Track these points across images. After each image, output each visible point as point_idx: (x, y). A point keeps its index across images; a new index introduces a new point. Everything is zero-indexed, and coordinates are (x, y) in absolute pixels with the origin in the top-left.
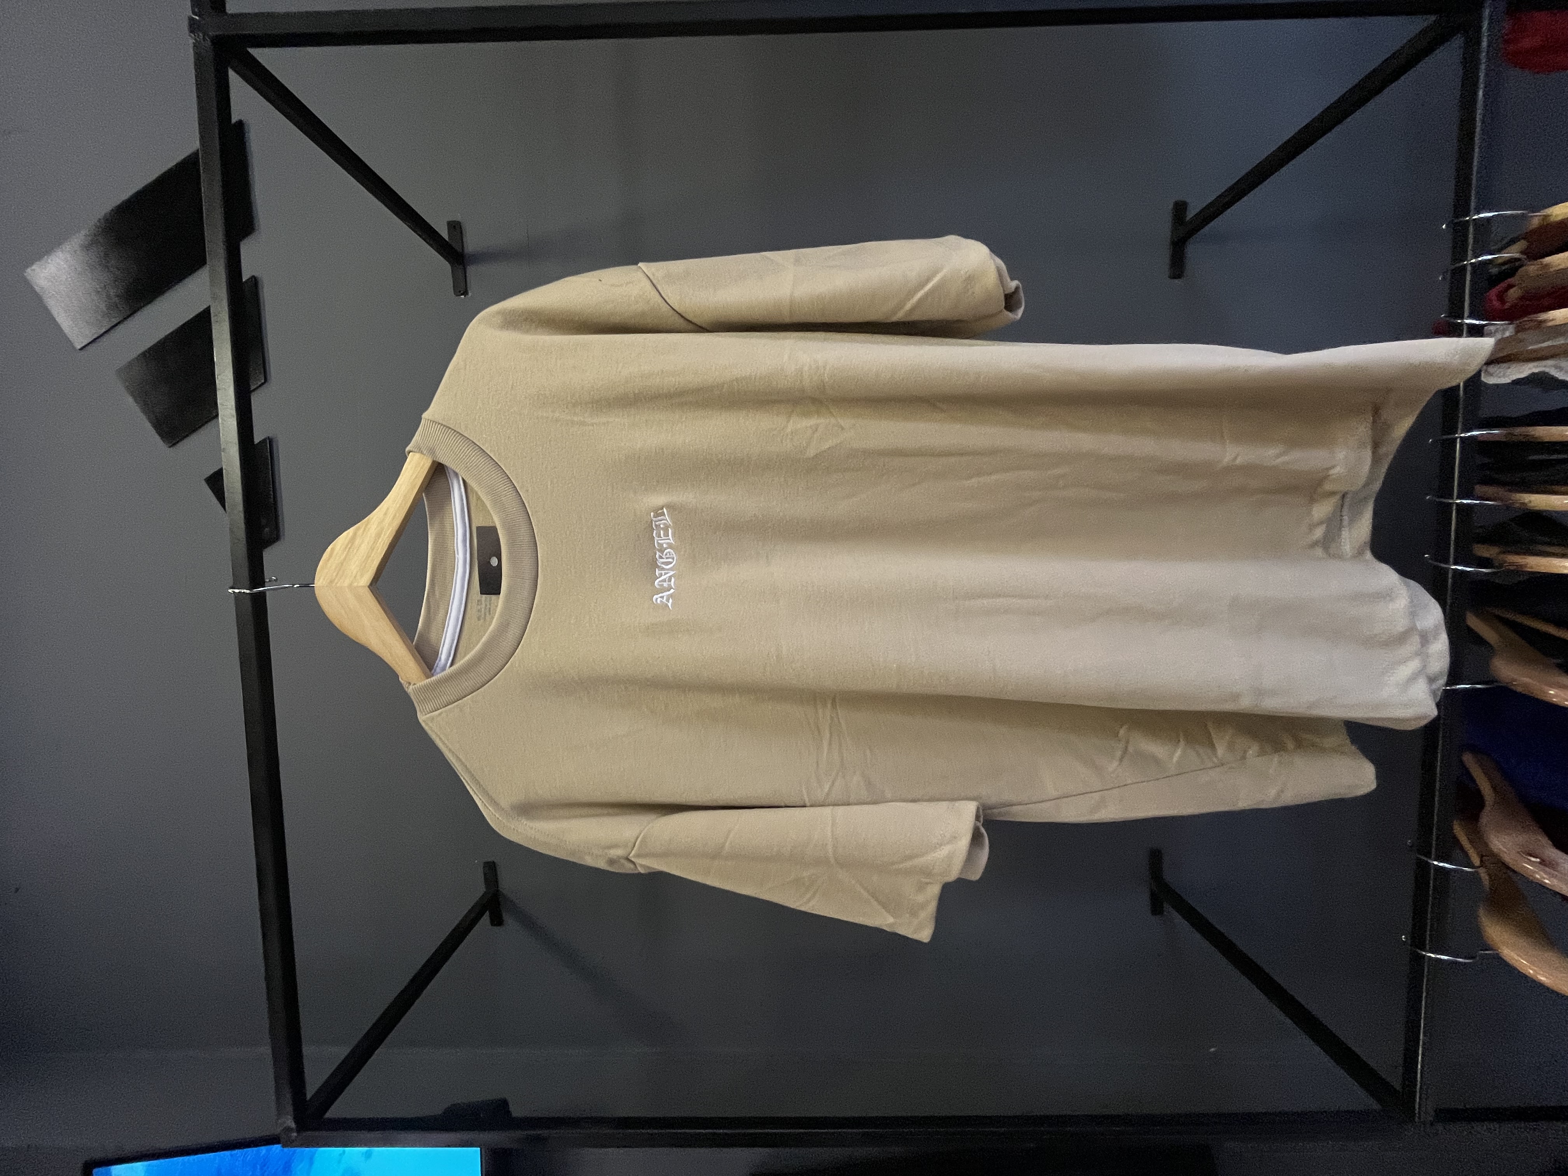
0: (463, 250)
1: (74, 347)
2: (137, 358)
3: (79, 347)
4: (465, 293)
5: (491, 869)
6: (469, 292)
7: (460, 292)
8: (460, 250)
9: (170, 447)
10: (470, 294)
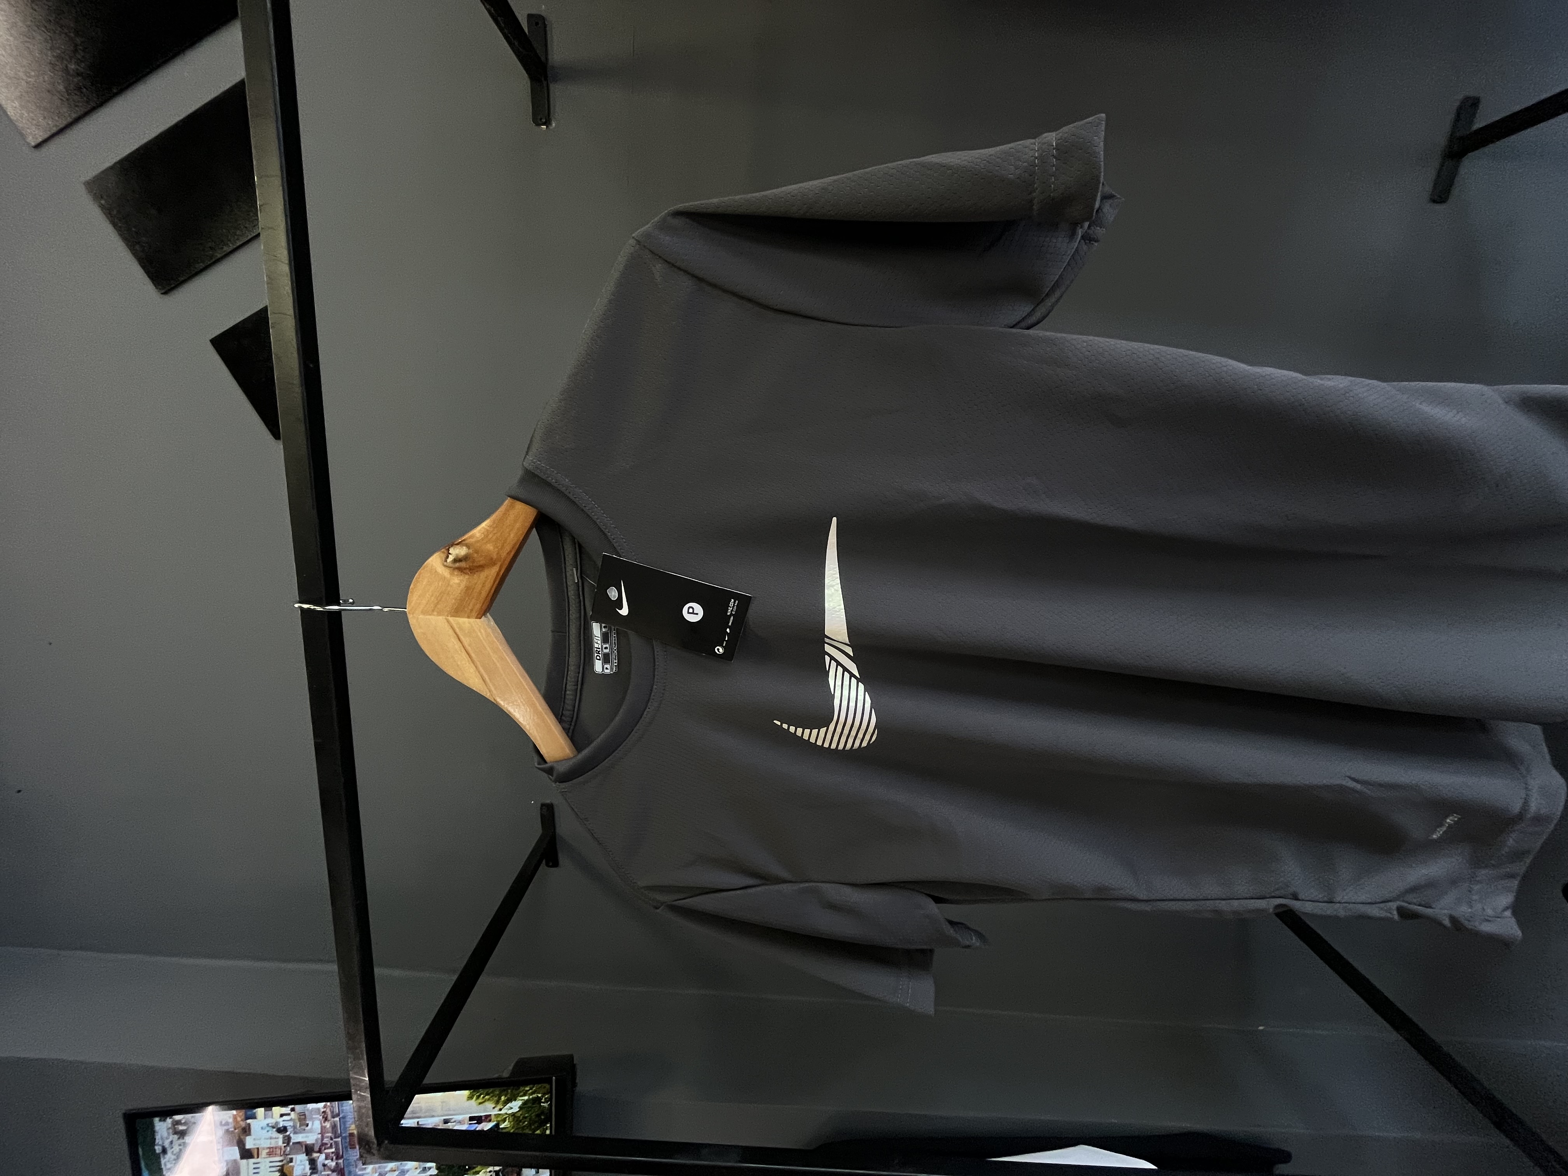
0: (547, 59)
1: (28, 144)
2: (111, 168)
3: (33, 144)
4: (547, 123)
5: (548, 814)
6: (553, 122)
7: (541, 119)
8: (543, 59)
9: (162, 294)
10: (554, 125)
